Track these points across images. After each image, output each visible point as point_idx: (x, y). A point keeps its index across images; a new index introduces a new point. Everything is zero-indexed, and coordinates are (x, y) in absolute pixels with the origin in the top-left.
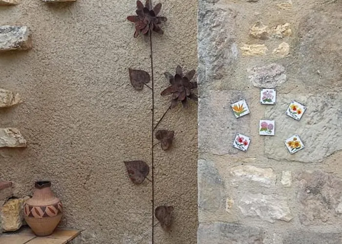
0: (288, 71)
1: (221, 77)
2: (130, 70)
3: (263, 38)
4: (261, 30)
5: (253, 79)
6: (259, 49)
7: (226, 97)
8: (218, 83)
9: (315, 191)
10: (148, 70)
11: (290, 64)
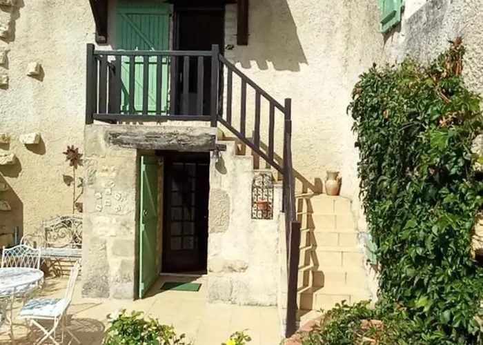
0: (115, 182)
1: (92, 184)
2: (64, 176)
3: (107, 170)
4: (106, 168)
5: (103, 185)
6: (106, 174)
7: (93, 191)
8: (91, 186)
9: (124, 225)
10: (73, 176)
11: (115, 180)
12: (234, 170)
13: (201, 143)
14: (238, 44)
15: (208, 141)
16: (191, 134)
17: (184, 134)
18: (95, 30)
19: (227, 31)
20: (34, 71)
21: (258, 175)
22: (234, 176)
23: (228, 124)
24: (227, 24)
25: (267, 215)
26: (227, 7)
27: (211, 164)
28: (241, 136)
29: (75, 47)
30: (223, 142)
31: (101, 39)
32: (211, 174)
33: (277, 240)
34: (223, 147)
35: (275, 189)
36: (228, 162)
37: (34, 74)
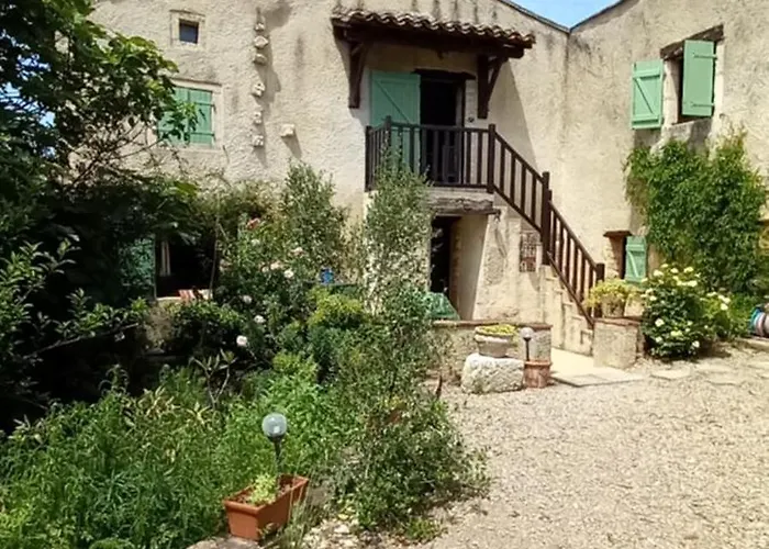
12: (507, 231)
14: (478, 118)
15: (487, 206)
16: (474, 200)
17: (469, 200)
18: (347, 95)
19: (468, 105)
20: (291, 132)
21: (524, 236)
22: (507, 236)
23: (501, 192)
24: (468, 97)
25: (531, 269)
26: (468, 82)
27: (488, 226)
28: (511, 202)
29: (328, 111)
30: (498, 208)
31: (354, 104)
32: (488, 236)
33: (538, 289)
34: (499, 212)
35: (538, 247)
36: (502, 224)
37: (288, 137)
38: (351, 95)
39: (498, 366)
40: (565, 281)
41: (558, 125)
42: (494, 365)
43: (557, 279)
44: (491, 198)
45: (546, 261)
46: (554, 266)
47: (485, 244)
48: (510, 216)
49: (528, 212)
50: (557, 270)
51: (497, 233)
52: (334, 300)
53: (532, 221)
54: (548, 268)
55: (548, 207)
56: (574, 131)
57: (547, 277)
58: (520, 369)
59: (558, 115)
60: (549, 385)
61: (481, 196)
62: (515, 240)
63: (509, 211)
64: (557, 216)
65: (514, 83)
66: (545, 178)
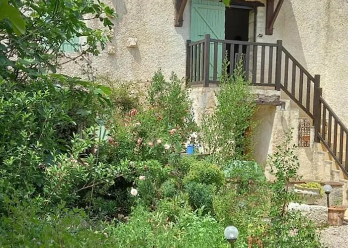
12: (290, 117)
13: (272, 101)
14: (266, 34)
15: (275, 99)
16: (267, 95)
17: (263, 95)
18: (173, 17)
19: (258, 25)
20: (135, 44)
21: (302, 121)
22: (290, 121)
23: (285, 89)
24: (258, 20)
25: (306, 145)
26: (260, 9)
27: (276, 113)
28: (292, 96)
29: (159, 28)
30: (283, 100)
31: (178, 24)
32: (276, 120)
33: (311, 160)
34: (284, 103)
35: (311, 129)
36: (286, 113)
37: (132, 47)
38: (176, 17)
39: (311, 210)
40: (333, 154)
41: (323, 40)
42: (309, 210)
43: (327, 153)
44: (278, 93)
45: (318, 139)
46: (324, 143)
47: (274, 127)
48: (291, 107)
49: (304, 103)
50: (327, 146)
51: (282, 119)
52: (200, 164)
53: (307, 110)
54: (319, 145)
55: (319, 100)
56: (335, 45)
57: (319, 151)
58: (326, 212)
59: (323, 33)
60: (344, 224)
61: (272, 92)
62: (295, 124)
63: (291, 104)
64: (326, 107)
65: (291, 9)
66: (317, 79)
